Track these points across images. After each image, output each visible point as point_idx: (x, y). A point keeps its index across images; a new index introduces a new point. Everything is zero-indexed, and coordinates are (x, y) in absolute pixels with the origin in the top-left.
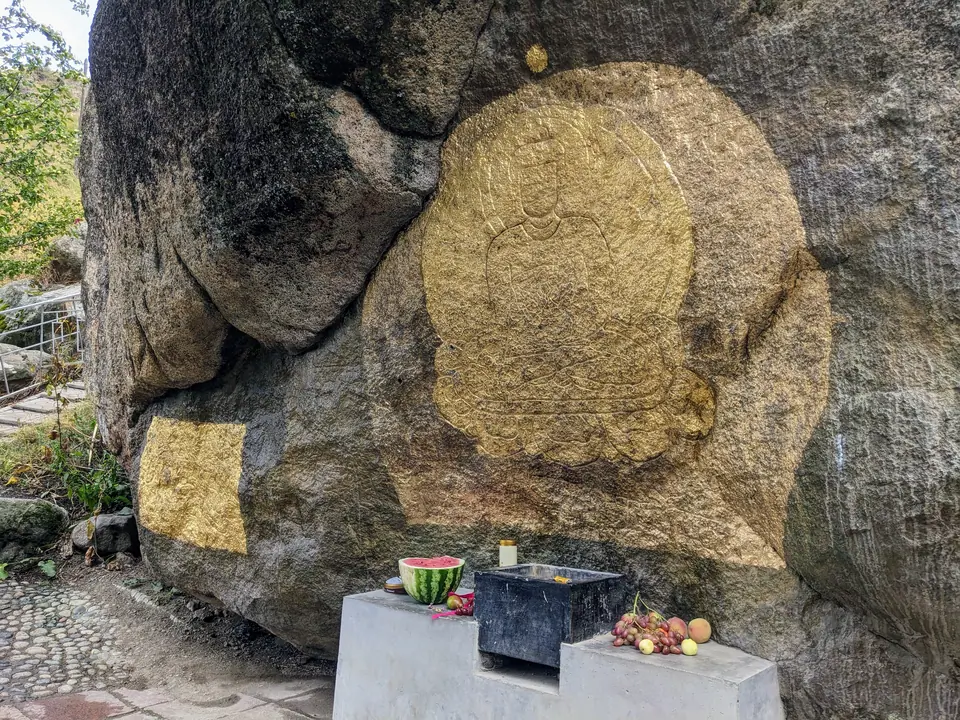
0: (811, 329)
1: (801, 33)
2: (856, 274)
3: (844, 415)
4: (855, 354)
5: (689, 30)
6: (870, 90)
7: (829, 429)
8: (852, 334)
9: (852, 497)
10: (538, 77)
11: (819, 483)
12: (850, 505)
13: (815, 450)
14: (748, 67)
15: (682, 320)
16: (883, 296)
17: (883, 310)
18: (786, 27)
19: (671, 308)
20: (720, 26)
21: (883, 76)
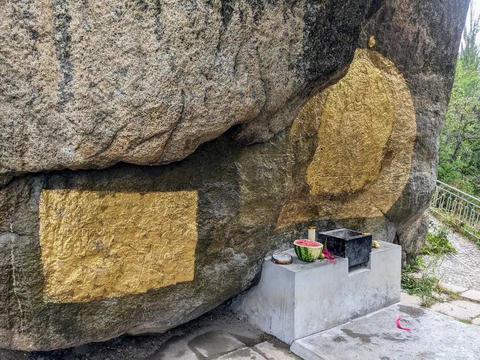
0: (407, 156)
1: (428, 82)
2: (420, 144)
3: (414, 178)
4: (416, 163)
5: (406, 62)
6: (434, 103)
7: (411, 181)
8: (416, 158)
9: (417, 196)
10: (369, 48)
11: (409, 194)
12: (416, 198)
13: (408, 186)
14: (416, 83)
15: (384, 149)
16: (423, 150)
17: (423, 154)
18: (426, 78)
19: (383, 145)
20: (414, 67)
21: (437, 101)
